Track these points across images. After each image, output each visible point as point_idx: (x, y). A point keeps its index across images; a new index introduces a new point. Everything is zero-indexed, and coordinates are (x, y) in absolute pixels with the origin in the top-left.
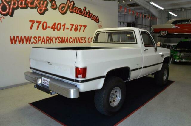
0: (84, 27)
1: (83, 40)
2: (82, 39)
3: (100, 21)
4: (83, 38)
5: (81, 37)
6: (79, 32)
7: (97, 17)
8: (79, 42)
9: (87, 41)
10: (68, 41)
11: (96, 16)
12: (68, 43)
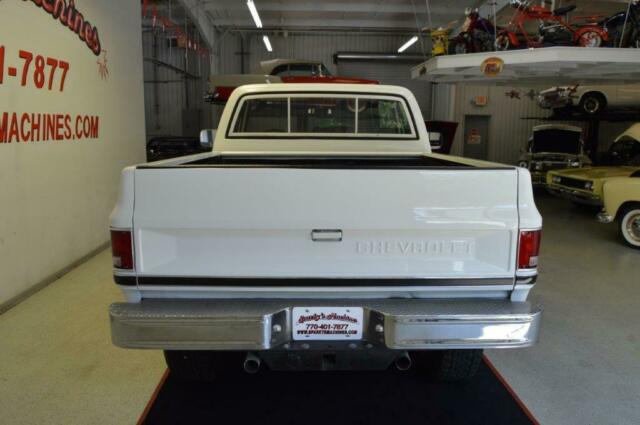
0: (62, 70)
1: (61, 126)
2: (61, 121)
3: (102, 48)
4: (61, 117)
5: (56, 114)
6: (50, 92)
7: (95, 29)
8: (53, 138)
9: (73, 132)
10: (16, 132)
11: (93, 26)
12: (18, 141)
